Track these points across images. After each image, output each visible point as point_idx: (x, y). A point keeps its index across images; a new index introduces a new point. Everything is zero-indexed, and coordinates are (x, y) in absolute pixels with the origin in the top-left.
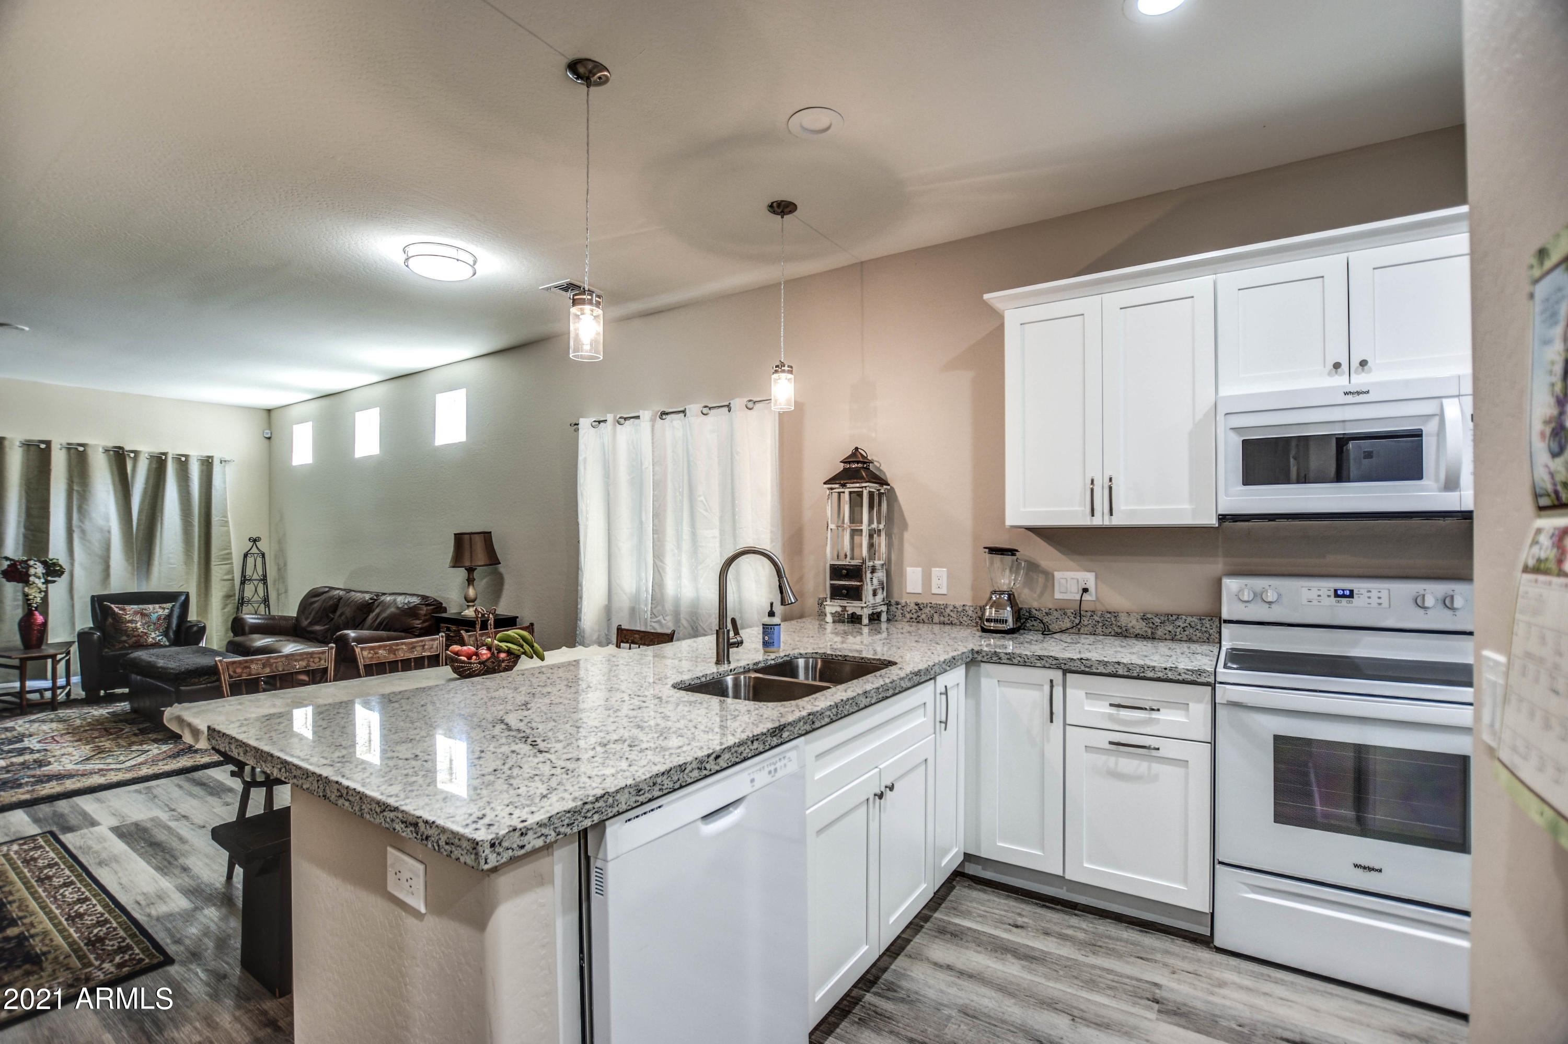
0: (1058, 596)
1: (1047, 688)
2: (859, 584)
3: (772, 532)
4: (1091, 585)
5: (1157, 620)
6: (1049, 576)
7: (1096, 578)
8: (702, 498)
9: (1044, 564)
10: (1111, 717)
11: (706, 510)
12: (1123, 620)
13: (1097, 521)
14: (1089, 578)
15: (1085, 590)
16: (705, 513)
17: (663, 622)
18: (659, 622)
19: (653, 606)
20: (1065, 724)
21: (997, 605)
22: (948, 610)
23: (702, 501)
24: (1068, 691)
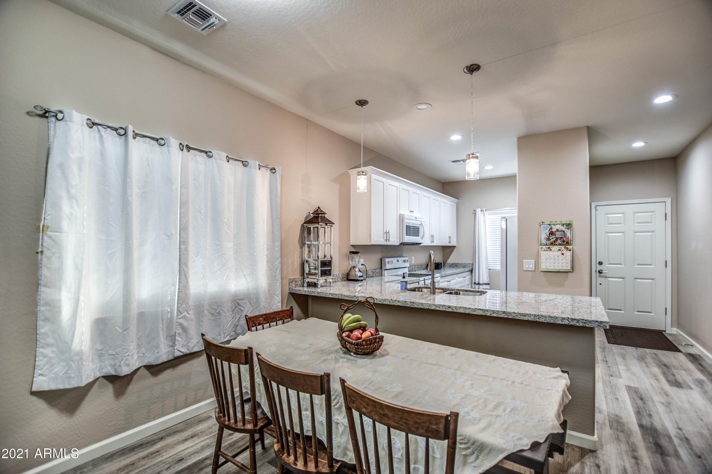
2: (330, 268)
3: (268, 245)
5: (374, 271)
8: (226, 220)
11: (228, 229)
12: (369, 272)
15: (362, 264)
16: (227, 230)
17: (189, 316)
18: (184, 317)
19: (180, 305)
23: (226, 222)
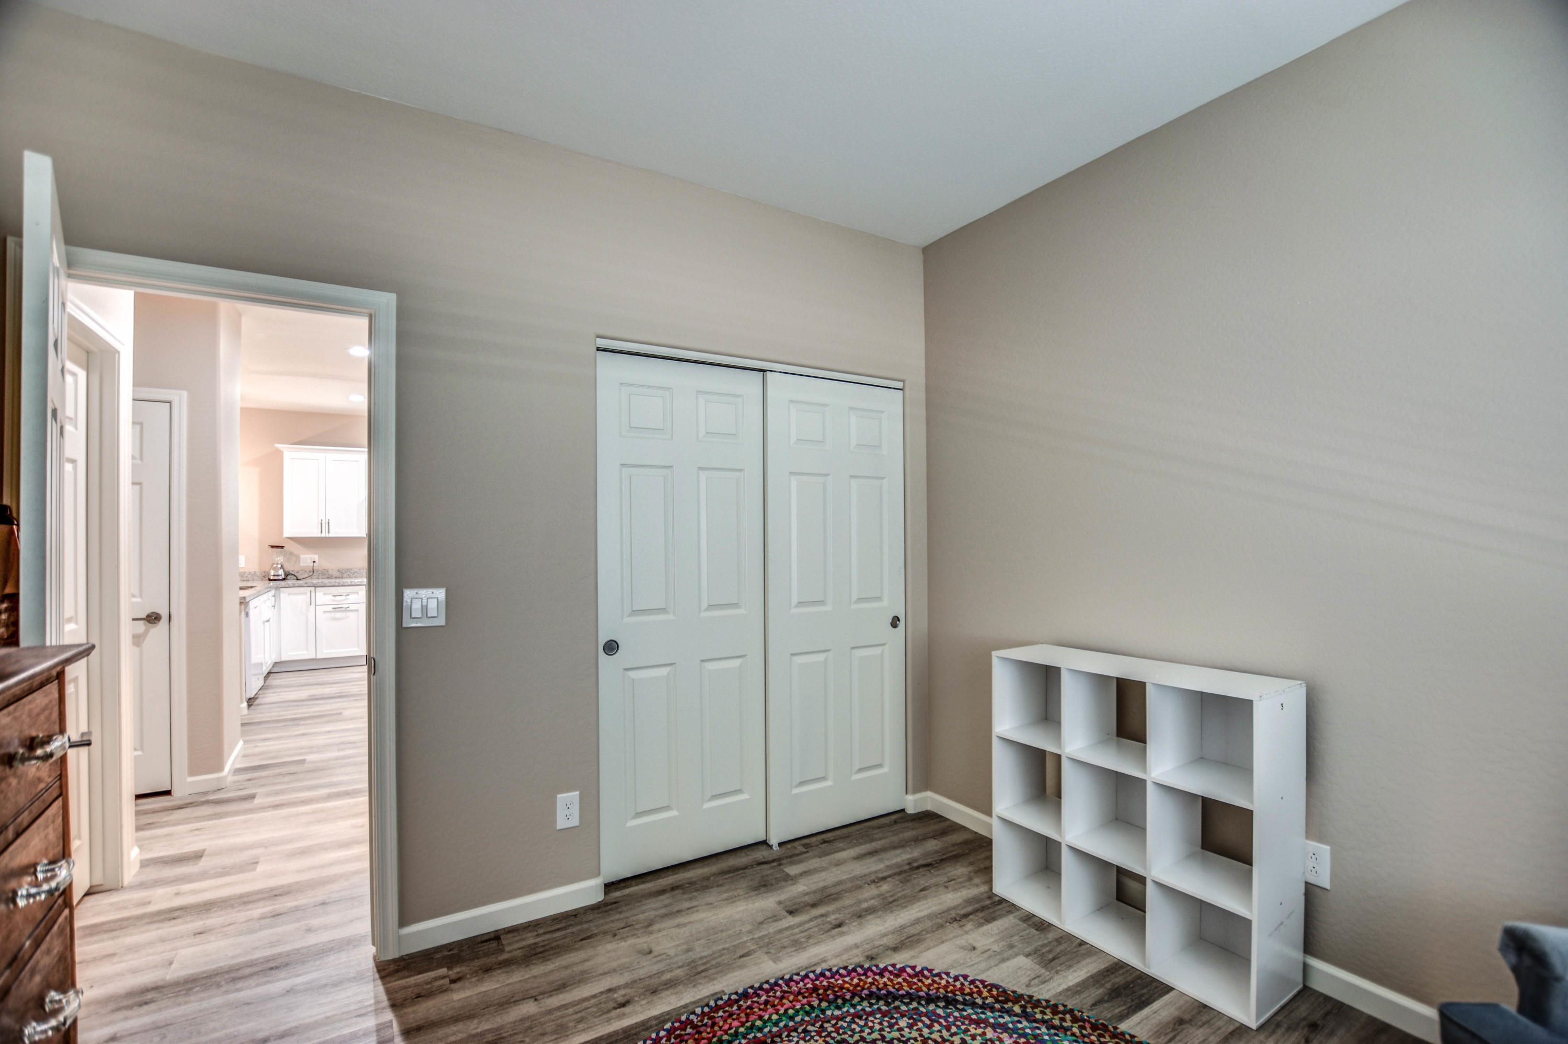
0: (301, 565)
1: (309, 594)
4: (317, 560)
5: (344, 571)
6: (298, 557)
7: (319, 557)
9: (295, 552)
10: (333, 600)
12: (330, 572)
13: (323, 535)
14: (316, 557)
15: (314, 562)
20: (316, 605)
21: (275, 569)
22: (246, 574)
24: (317, 594)
